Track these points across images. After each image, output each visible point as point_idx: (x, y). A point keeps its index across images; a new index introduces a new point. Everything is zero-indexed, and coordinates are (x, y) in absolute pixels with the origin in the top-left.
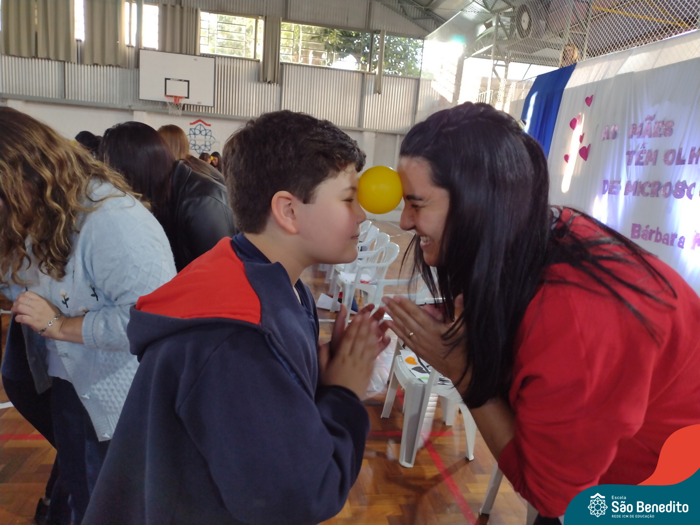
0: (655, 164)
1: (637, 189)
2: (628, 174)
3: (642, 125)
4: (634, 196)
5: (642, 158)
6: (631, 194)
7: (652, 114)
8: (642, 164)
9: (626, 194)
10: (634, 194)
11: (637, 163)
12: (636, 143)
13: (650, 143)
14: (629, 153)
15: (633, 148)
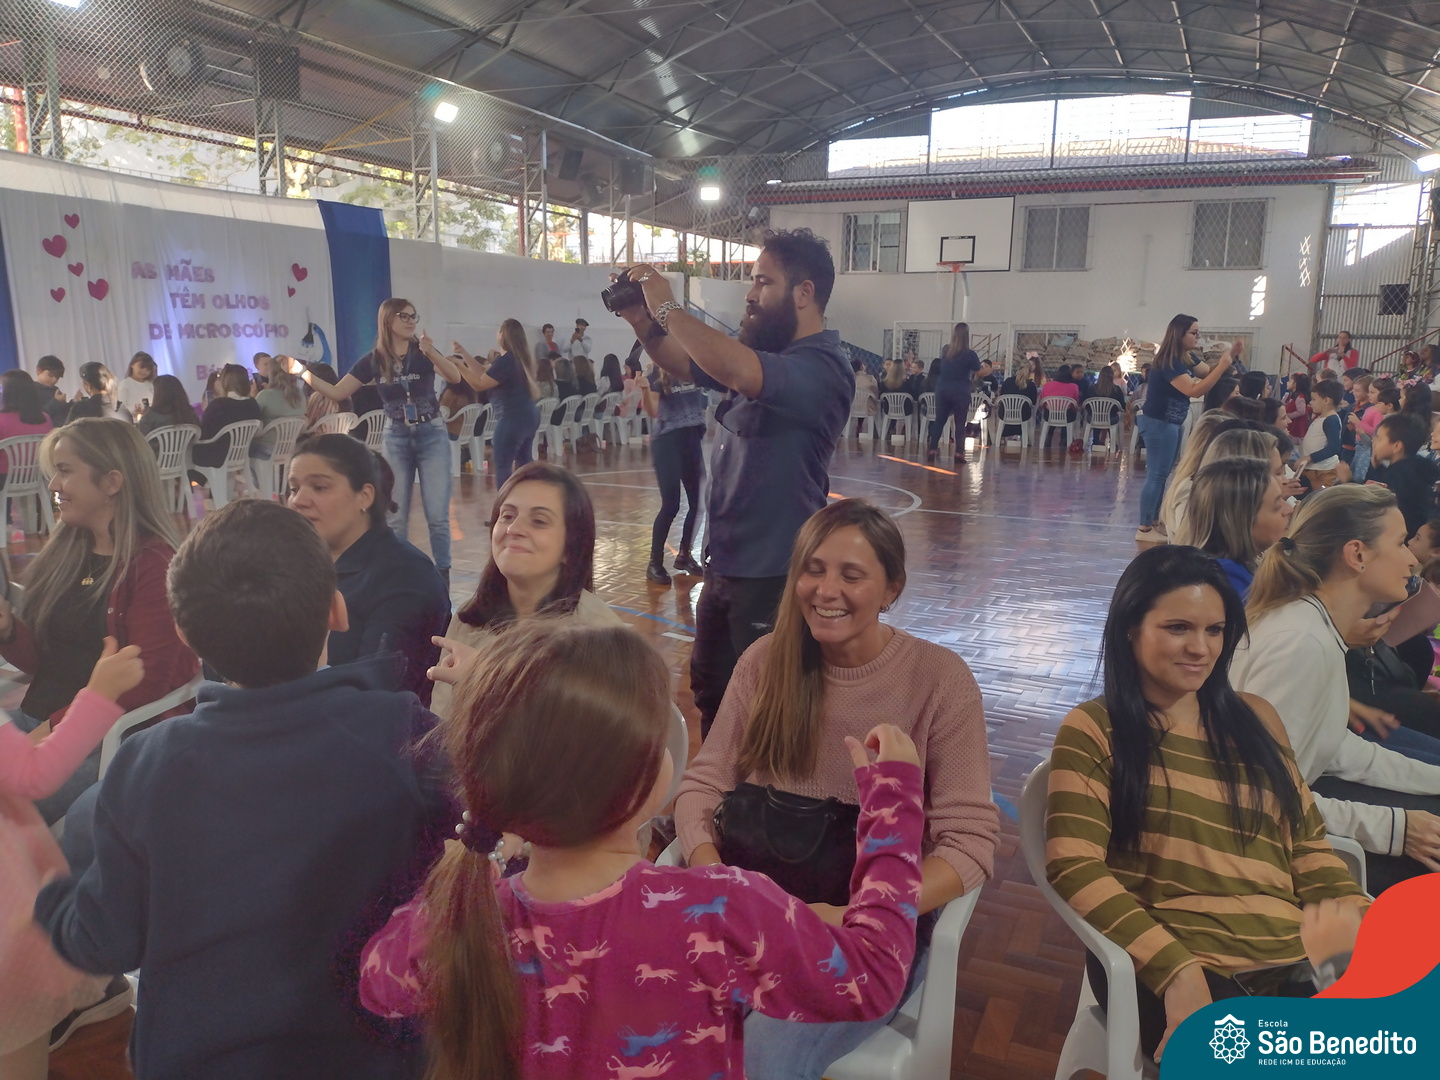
0: (203, 306)
1: (189, 331)
2: (177, 317)
3: (176, 267)
4: (191, 340)
5: (187, 301)
6: (185, 337)
7: (187, 259)
8: (189, 307)
9: (181, 337)
10: (189, 337)
11: (184, 306)
12: (177, 285)
13: (195, 288)
14: (172, 295)
15: (174, 291)
